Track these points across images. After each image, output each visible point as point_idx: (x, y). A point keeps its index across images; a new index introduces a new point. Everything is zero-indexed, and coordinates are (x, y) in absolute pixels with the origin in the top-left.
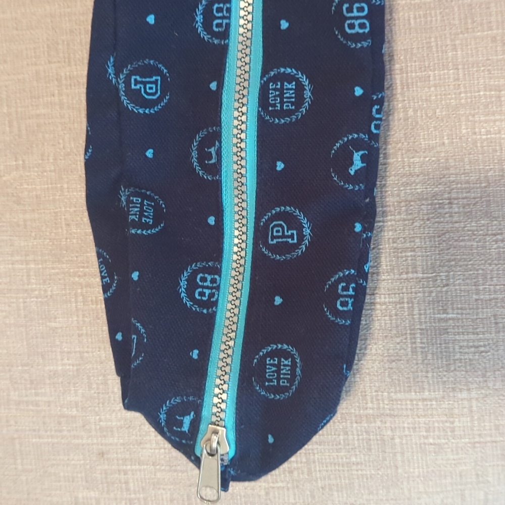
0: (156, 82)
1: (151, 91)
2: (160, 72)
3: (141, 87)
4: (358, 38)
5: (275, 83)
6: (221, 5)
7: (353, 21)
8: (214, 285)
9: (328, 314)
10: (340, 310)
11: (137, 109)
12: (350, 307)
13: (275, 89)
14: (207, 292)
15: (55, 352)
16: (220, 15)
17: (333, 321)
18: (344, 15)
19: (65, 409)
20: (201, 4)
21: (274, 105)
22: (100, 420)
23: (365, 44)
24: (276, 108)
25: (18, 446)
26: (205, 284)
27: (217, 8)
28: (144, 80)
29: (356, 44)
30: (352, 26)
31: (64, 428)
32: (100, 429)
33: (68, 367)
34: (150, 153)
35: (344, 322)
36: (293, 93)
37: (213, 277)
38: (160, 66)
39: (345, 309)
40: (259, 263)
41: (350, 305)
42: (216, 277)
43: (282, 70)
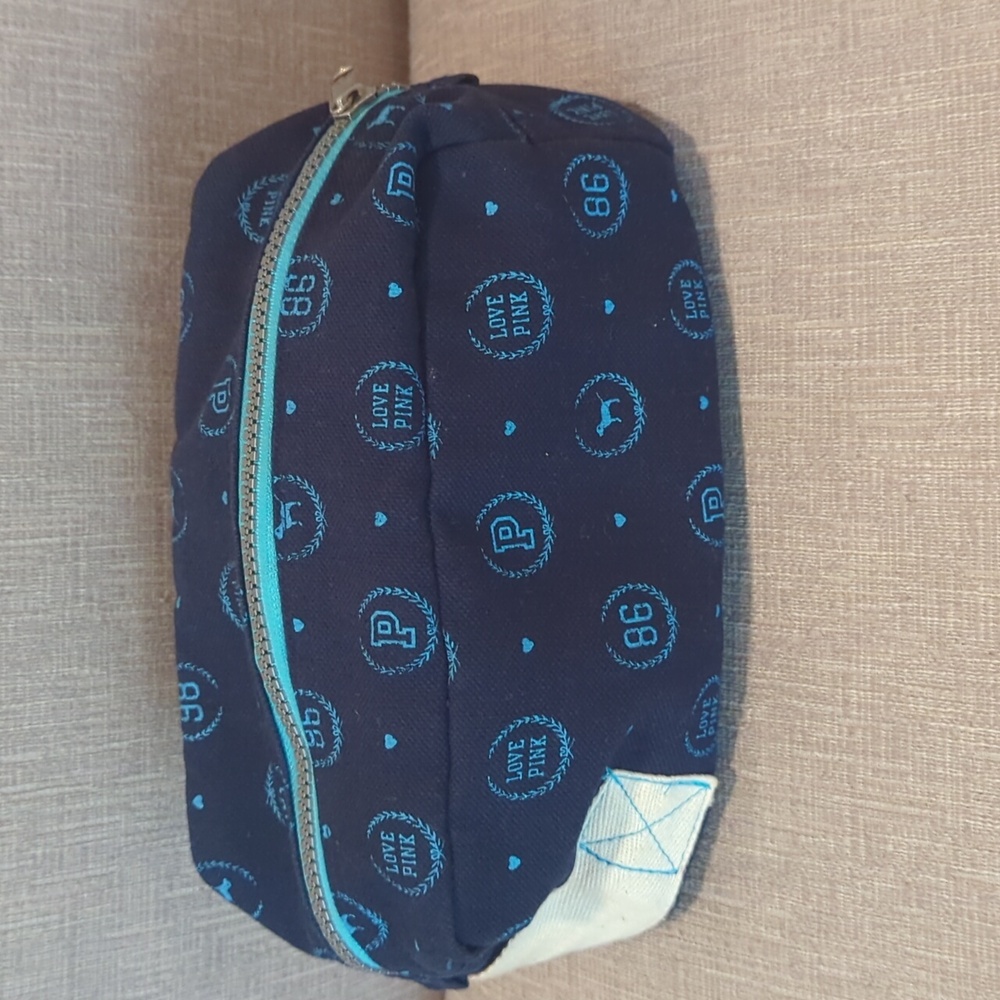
0: (378, 637)
1: (384, 623)
2: (372, 651)
3: (401, 630)
6: (317, 745)
8: (288, 299)
11: (406, 595)
15: (752, 824)
16: (315, 732)
18: (201, 706)
19: (763, 929)
20: (337, 752)
22: (820, 961)
25: (681, 975)
26: (300, 299)
28: (396, 642)
31: (760, 961)
32: (818, 977)
33: (770, 855)
34: (381, 519)
38: (372, 663)
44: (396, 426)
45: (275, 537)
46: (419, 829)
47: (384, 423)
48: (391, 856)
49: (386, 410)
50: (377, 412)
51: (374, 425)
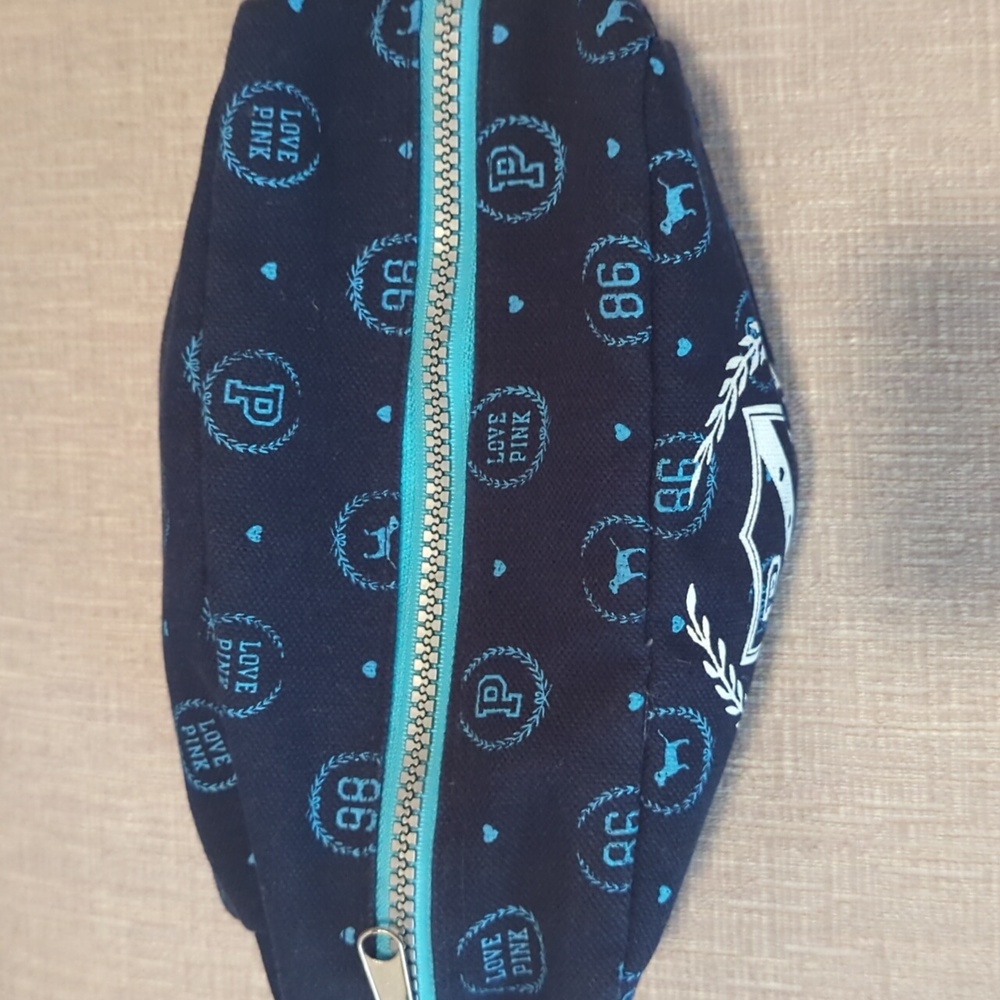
0: (274, 395)
1: (264, 411)
2: (281, 377)
3: (242, 402)
4: (620, 327)
5: (497, 413)
6: (399, 263)
7: (612, 296)
8: (371, 799)
9: (587, 871)
10: (609, 866)
11: (230, 443)
12: (629, 859)
13: (498, 426)
14: (358, 813)
16: (396, 280)
17: (596, 887)
18: (598, 285)
20: (361, 258)
21: (495, 456)
23: (634, 340)
24: (498, 461)
26: (354, 798)
27: (391, 267)
28: (249, 388)
29: (617, 340)
30: (610, 306)
34: (254, 534)
35: (617, 887)
36: (525, 433)
37: (367, 782)
38: (285, 364)
39: (620, 863)
40: (457, 756)
41: (628, 854)
42: (374, 782)
43: (511, 390)
44: (230, 643)
45: (399, 519)
46: (242, 164)
47: (244, 647)
48: (288, 132)
49: (241, 662)
50: (253, 660)
51: (259, 644)
